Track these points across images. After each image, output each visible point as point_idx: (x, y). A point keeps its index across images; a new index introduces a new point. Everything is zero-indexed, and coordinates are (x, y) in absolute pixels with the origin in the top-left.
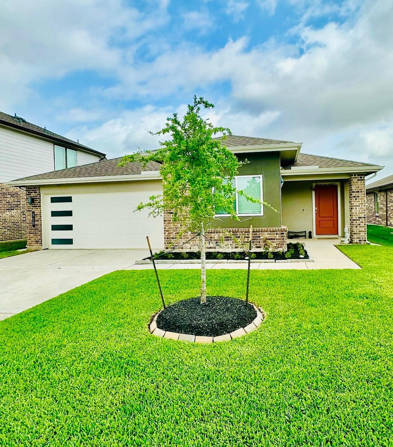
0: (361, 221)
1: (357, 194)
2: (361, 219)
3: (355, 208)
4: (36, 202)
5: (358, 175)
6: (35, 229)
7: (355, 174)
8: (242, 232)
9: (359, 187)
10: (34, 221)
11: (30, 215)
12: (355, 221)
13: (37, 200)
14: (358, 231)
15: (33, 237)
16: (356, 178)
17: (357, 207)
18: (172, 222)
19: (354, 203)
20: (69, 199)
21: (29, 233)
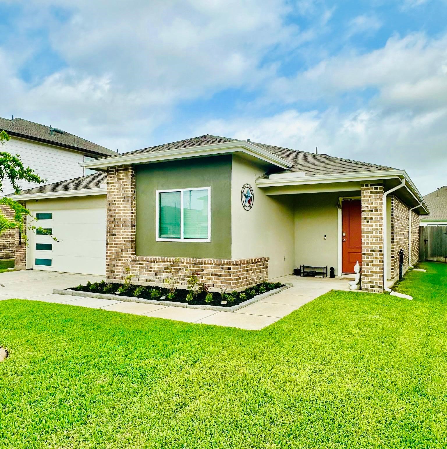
0: (374, 256)
1: (369, 215)
2: (374, 253)
3: (365, 235)
5: (371, 185)
6: (21, 247)
7: (367, 183)
8: (183, 263)
9: (372, 203)
10: (20, 239)
11: (18, 232)
12: (365, 256)
14: (370, 271)
15: (19, 256)
16: (369, 189)
17: (370, 235)
18: (113, 245)
19: (365, 228)
20: (49, 216)
21: (16, 251)
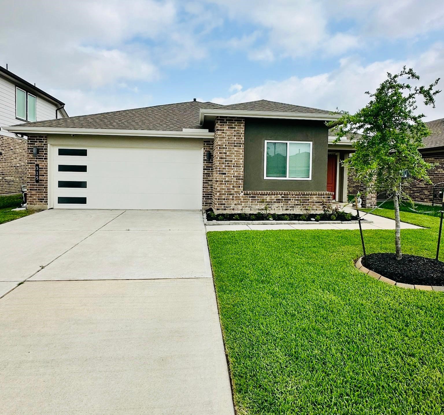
4: (42, 154)
6: (39, 185)
8: (293, 195)
10: (38, 176)
11: (33, 168)
13: (43, 152)
14: (370, 196)
15: (36, 194)
18: (224, 182)
20: (83, 153)
21: (30, 190)
